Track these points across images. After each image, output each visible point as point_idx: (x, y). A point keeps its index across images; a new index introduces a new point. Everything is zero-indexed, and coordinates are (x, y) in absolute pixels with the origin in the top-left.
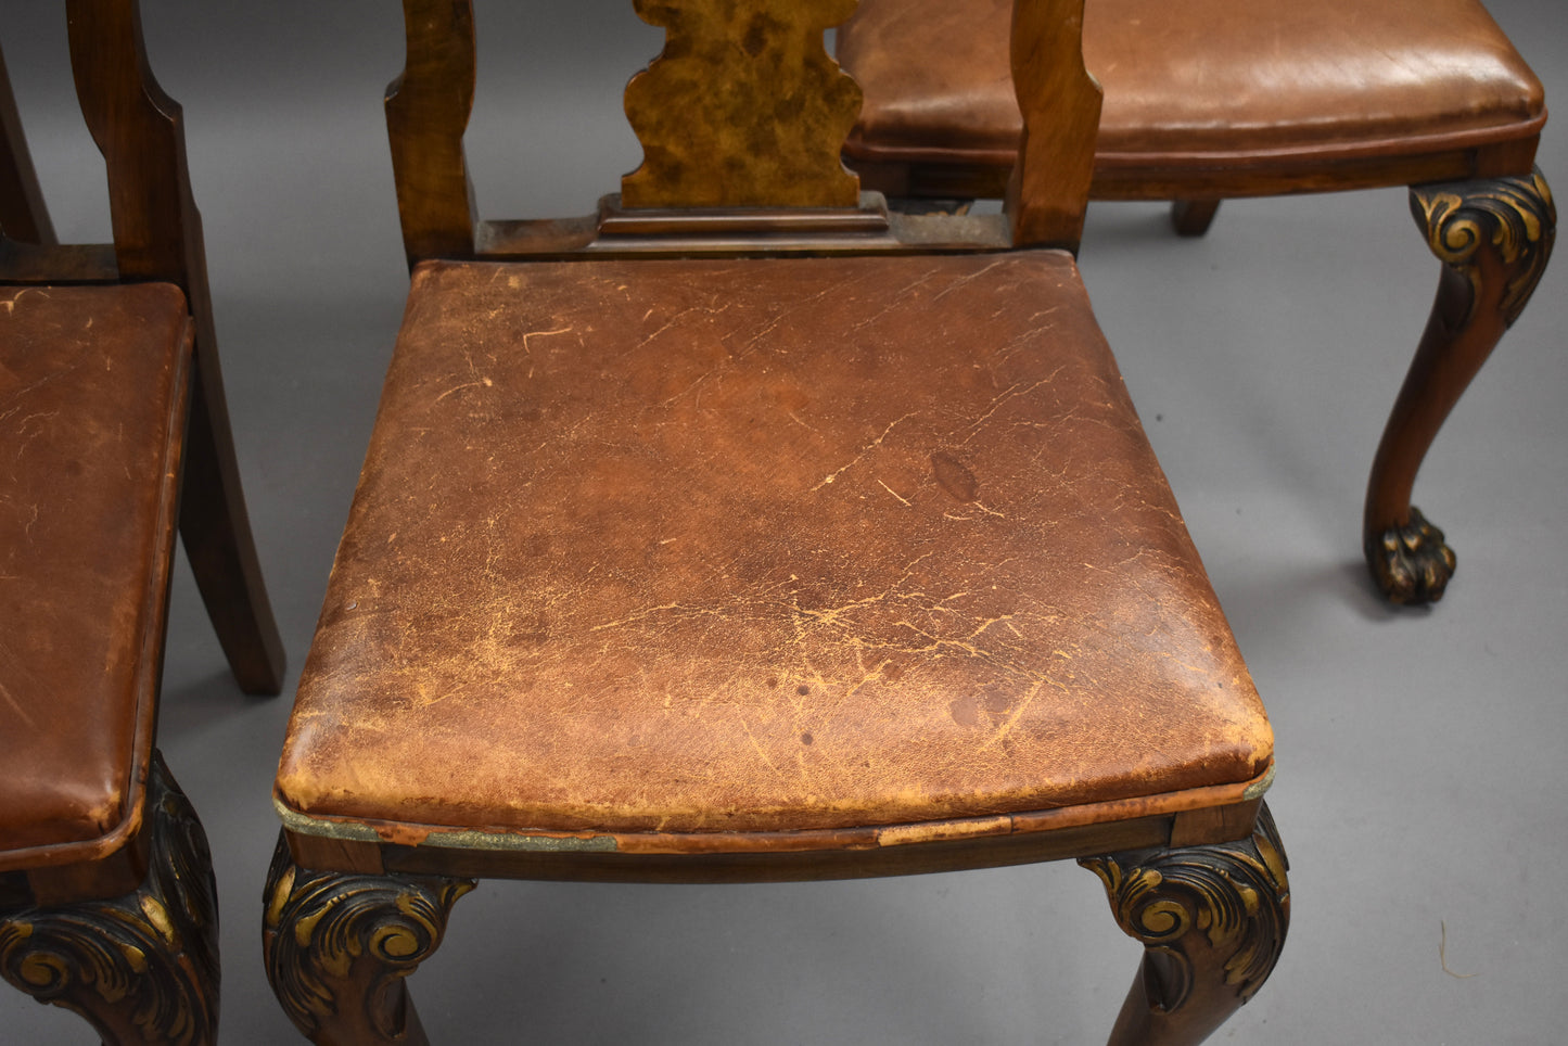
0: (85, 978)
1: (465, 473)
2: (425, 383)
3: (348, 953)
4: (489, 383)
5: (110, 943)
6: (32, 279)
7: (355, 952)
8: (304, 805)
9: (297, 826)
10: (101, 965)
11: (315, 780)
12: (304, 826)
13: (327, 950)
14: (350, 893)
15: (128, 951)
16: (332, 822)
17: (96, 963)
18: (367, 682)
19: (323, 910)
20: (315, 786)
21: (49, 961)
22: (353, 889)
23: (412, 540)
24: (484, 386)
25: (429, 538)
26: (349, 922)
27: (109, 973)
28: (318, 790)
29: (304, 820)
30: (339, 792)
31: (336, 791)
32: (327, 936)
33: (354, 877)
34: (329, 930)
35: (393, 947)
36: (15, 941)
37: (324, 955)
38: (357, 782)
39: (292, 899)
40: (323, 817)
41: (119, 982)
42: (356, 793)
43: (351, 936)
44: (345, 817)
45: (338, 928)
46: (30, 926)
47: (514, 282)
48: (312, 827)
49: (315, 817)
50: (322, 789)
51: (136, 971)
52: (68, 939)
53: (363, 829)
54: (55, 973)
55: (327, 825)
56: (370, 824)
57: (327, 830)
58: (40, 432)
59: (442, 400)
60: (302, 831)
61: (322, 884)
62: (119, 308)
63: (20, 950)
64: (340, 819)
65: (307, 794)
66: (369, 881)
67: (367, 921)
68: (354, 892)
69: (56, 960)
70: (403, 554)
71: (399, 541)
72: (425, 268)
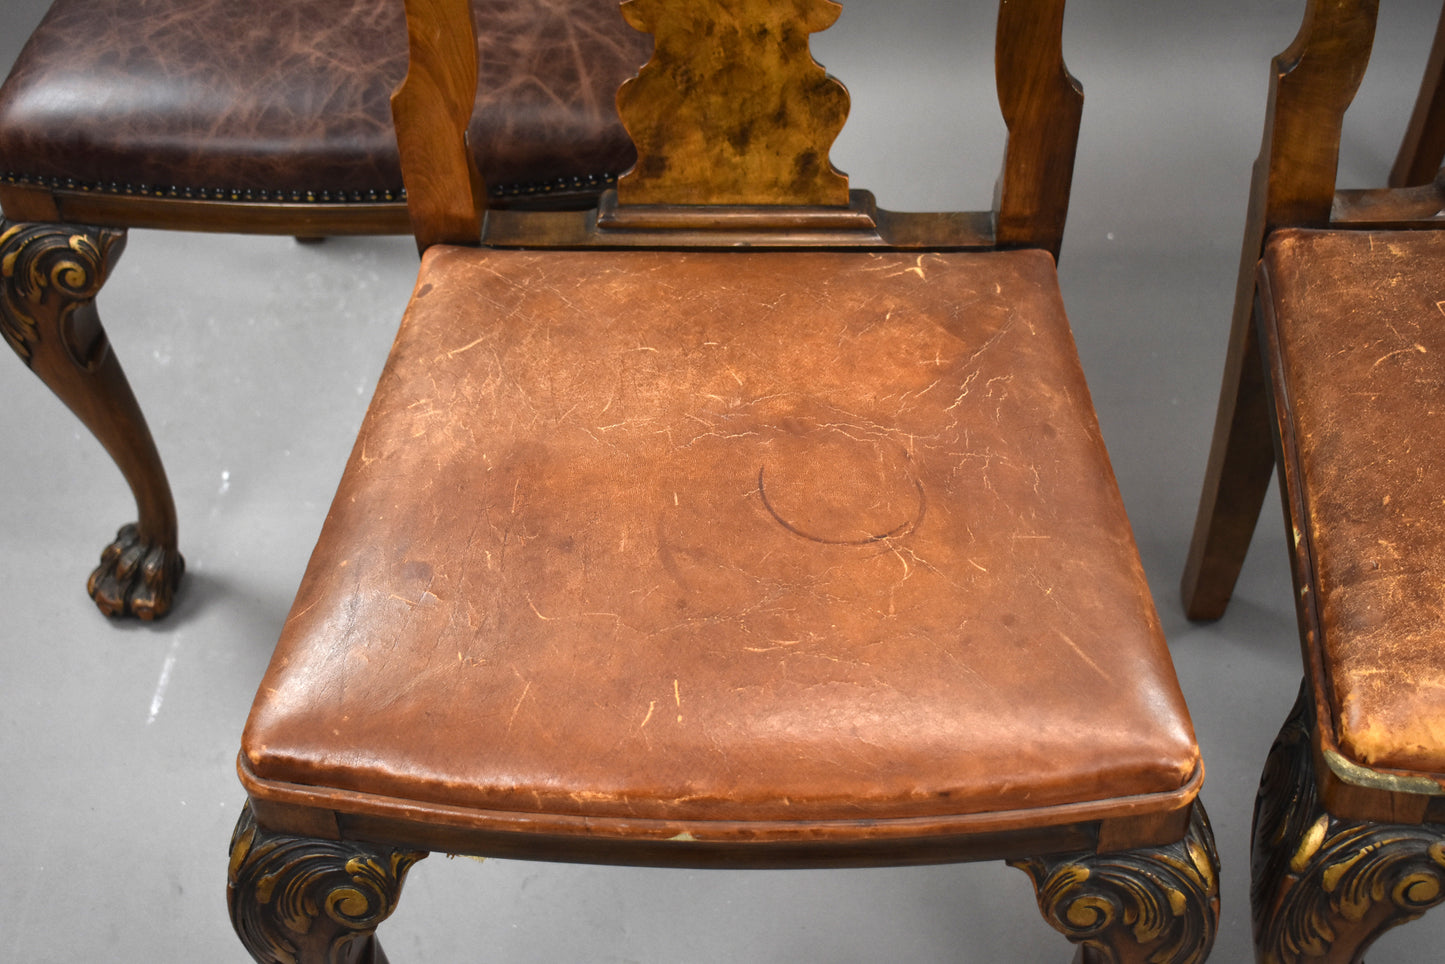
0: (1127, 920)
1: (1439, 437)
2: (1351, 349)
3: (1371, 898)
4: (1422, 349)
5: (1159, 887)
6: (910, 245)
7: (1377, 897)
8: (1372, 759)
9: (1359, 779)
10: (1146, 907)
11: (1390, 736)
12: (1367, 779)
13: (1351, 895)
14: (1385, 842)
15: (1173, 896)
16: (1396, 775)
17: (1142, 907)
18: (1420, 641)
19: (1356, 858)
20: (1390, 741)
21: (1099, 904)
22: (1387, 838)
23: (1411, 503)
24: (1419, 352)
25: (1429, 502)
26: (1380, 870)
27: (1151, 915)
28: (1392, 745)
29: (1369, 774)
30: (1412, 748)
31: (1409, 747)
32: (1355, 882)
33: (1389, 827)
34: (1358, 877)
35: (1416, 894)
36: (1070, 885)
37: (1347, 900)
38: (1431, 738)
39: (1324, 847)
40: (1387, 770)
41: (1157, 925)
42: (1430, 748)
43: (1379, 882)
44: (1408, 771)
45: (1367, 875)
46: (1087, 870)
47: (1395, 250)
48: (1374, 780)
49: (1380, 770)
50: (1396, 744)
51: (1176, 913)
52: (1121, 884)
53: (1427, 782)
54: (1101, 913)
55: (1392, 778)
56: (1434, 778)
57: (1390, 783)
58: (1006, 395)
59: (1380, 366)
60: (1363, 783)
61: (1357, 833)
62: (1016, 275)
63: (1073, 894)
64: (1404, 773)
65: (1380, 748)
66: (1404, 830)
67: (1397, 869)
68: (1389, 841)
69: (1103, 902)
70: (1408, 515)
71: (1394, 503)
72: (1286, 236)
